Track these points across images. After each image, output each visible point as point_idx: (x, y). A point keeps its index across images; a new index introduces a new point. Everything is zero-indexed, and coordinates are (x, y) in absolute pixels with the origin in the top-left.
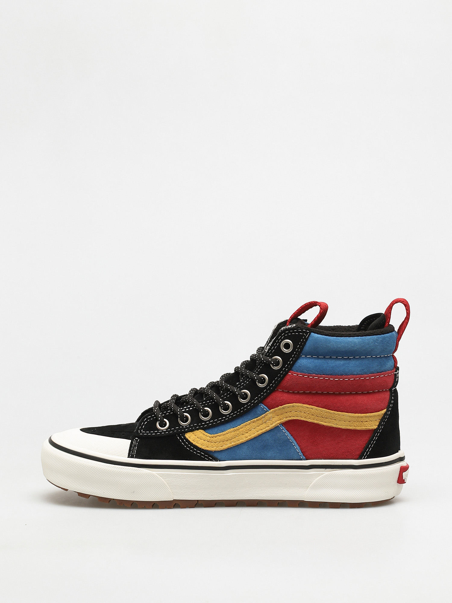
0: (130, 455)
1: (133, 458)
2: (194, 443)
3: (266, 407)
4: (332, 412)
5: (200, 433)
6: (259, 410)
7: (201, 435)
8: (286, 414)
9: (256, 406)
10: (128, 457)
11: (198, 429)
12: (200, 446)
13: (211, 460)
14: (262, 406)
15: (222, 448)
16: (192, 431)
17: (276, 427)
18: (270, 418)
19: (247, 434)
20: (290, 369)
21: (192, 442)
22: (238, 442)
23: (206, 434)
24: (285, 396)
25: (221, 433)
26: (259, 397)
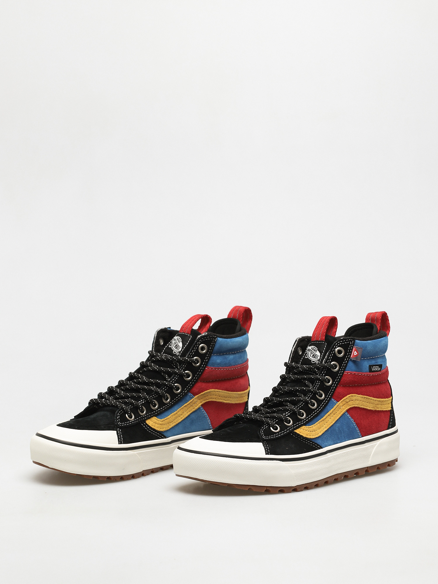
0: (120, 442)
1: (122, 444)
2: (153, 427)
3: (192, 395)
4: (230, 392)
5: (154, 419)
6: (188, 397)
7: (156, 420)
8: (205, 398)
9: (186, 394)
10: (119, 444)
11: (152, 417)
12: (157, 429)
13: (163, 438)
14: (190, 394)
15: (169, 428)
16: (149, 418)
17: (199, 408)
18: (195, 402)
19: (182, 416)
20: (206, 365)
21: (151, 426)
22: (177, 423)
23: (158, 419)
24: (204, 385)
25: (167, 418)
26: (187, 388)
